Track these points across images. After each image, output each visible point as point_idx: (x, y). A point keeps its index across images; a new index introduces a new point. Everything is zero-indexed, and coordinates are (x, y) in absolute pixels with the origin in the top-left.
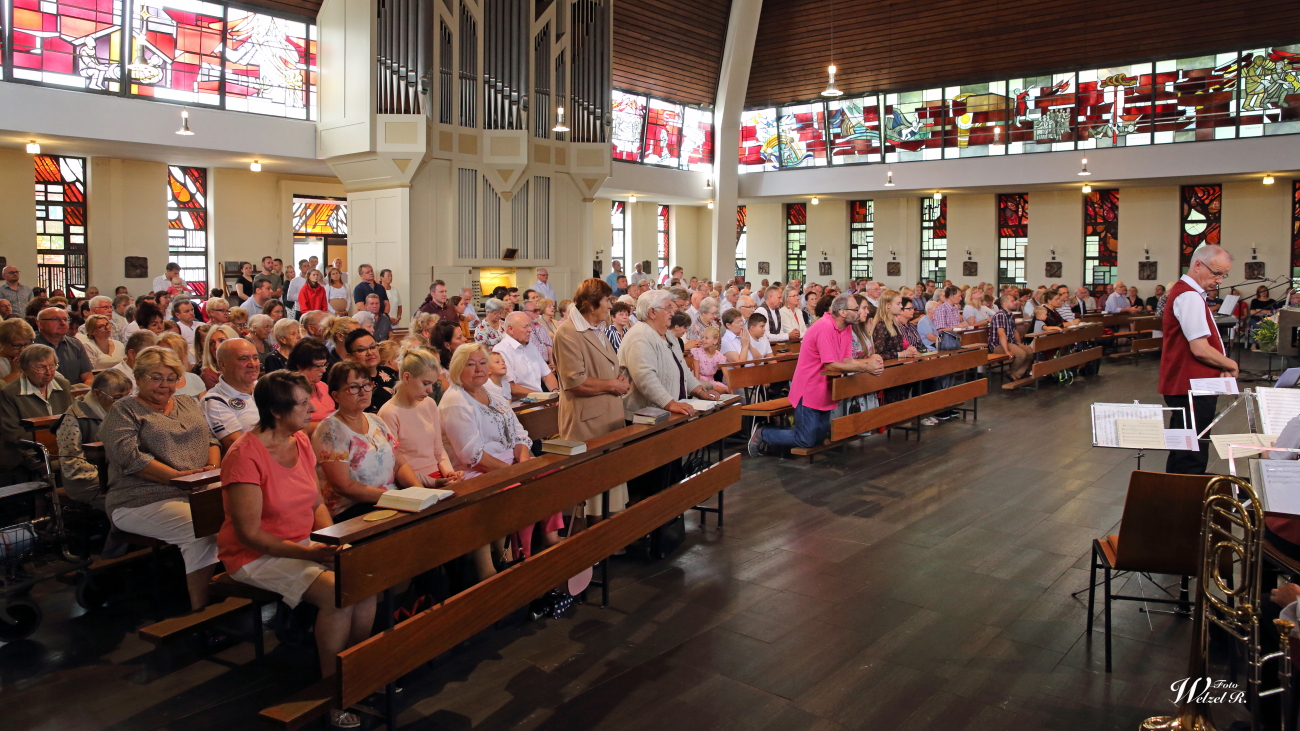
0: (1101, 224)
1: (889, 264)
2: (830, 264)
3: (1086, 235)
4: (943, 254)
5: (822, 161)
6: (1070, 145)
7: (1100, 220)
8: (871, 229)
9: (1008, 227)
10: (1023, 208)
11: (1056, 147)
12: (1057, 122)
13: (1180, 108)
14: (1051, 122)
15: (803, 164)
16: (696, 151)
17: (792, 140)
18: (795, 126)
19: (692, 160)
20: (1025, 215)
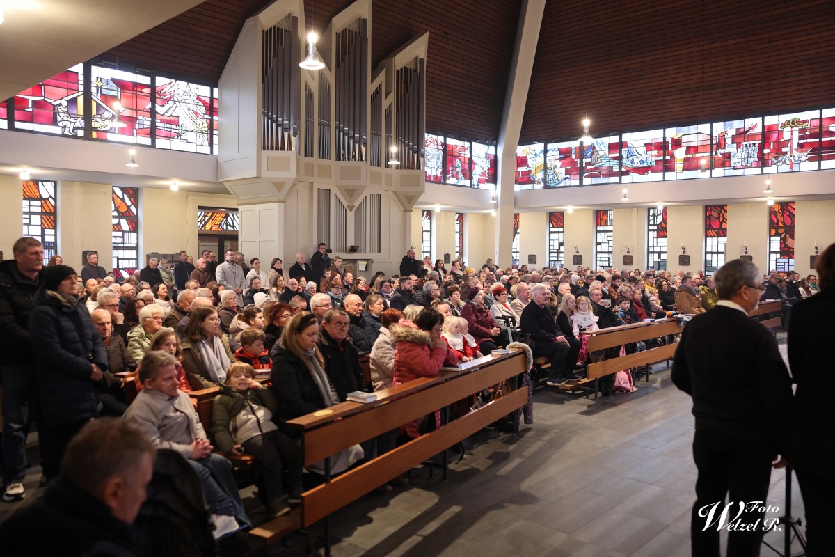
0: (781, 227)
1: (624, 256)
2: (581, 256)
3: (770, 236)
4: (664, 249)
5: (575, 182)
6: (758, 171)
7: (781, 225)
8: (611, 231)
9: (713, 229)
10: (723, 216)
11: (747, 172)
12: (748, 153)
14: (744, 154)
15: (562, 185)
16: (483, 174)
17: (555, 167)
18: (558, 157)
19: (480, 181)
20: (725, 220)
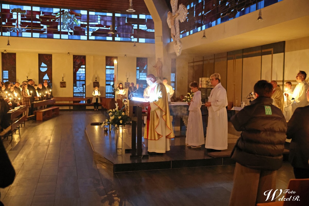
0: (9, 66)
13: (42, 25)
